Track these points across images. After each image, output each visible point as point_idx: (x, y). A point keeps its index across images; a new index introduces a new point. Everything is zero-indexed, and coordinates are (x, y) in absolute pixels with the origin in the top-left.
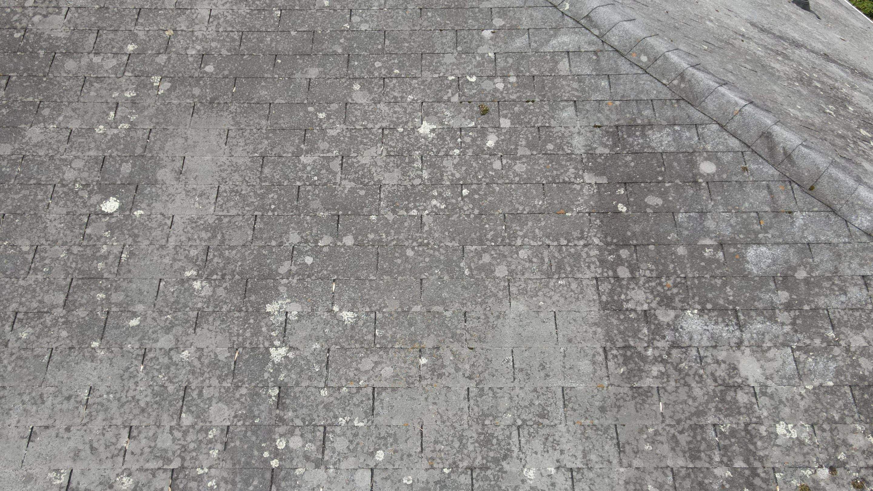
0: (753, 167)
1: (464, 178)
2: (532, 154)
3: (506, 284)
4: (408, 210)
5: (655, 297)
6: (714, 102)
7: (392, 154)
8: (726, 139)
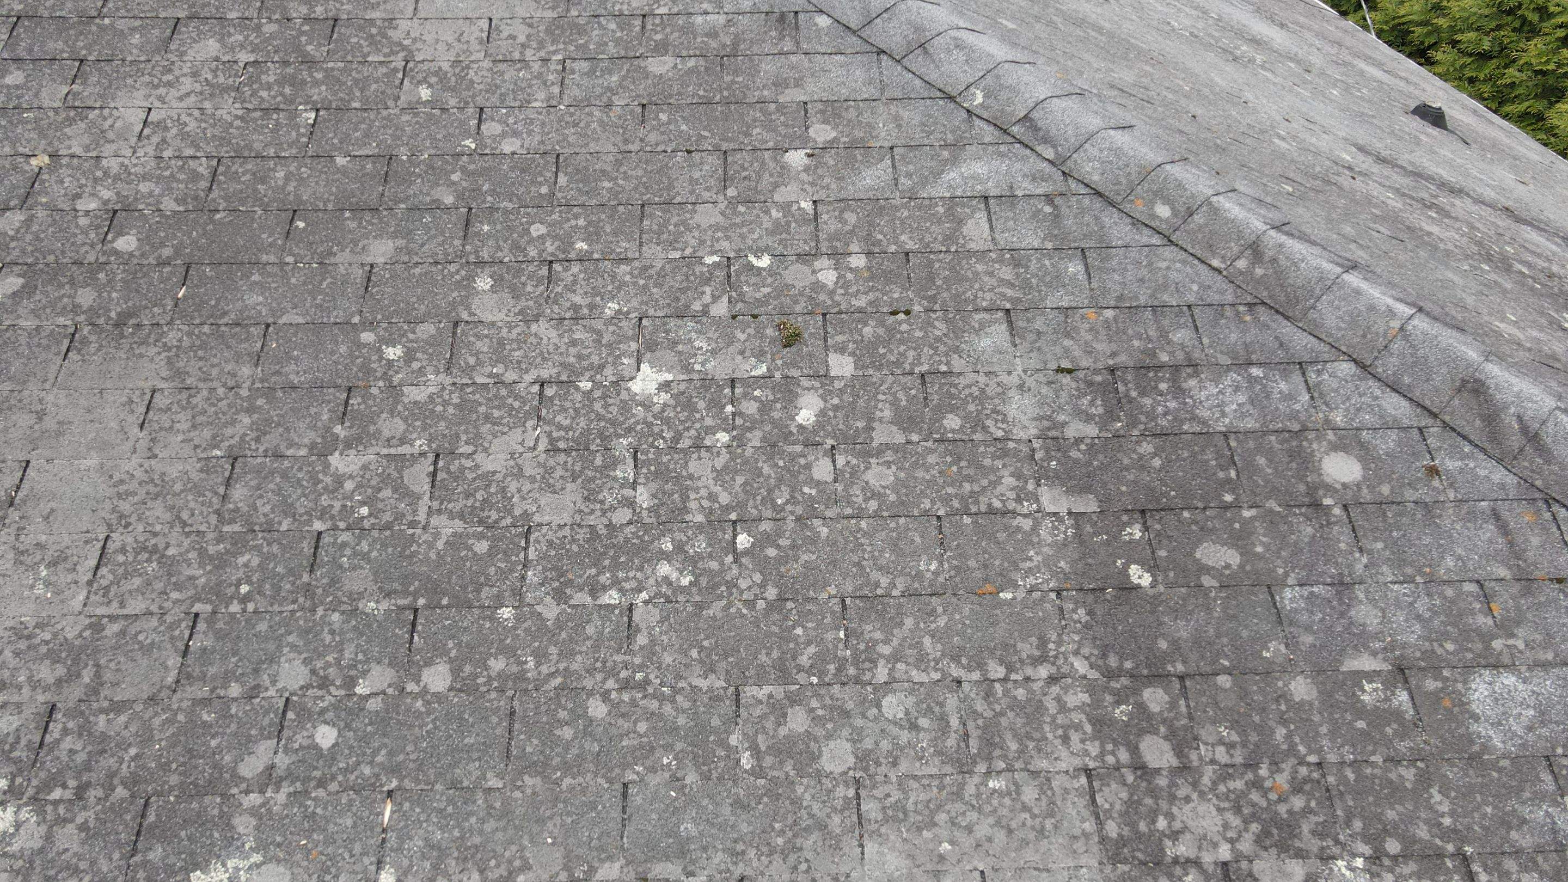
0: (1451, 465)
1: (742, 505)
2: (909, 442)
3: (851, 793)
4: (595, 590)
5: (1246, 822)
6: (1338, 308)
7: (562, 445)
8: (1377, 398)
